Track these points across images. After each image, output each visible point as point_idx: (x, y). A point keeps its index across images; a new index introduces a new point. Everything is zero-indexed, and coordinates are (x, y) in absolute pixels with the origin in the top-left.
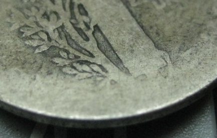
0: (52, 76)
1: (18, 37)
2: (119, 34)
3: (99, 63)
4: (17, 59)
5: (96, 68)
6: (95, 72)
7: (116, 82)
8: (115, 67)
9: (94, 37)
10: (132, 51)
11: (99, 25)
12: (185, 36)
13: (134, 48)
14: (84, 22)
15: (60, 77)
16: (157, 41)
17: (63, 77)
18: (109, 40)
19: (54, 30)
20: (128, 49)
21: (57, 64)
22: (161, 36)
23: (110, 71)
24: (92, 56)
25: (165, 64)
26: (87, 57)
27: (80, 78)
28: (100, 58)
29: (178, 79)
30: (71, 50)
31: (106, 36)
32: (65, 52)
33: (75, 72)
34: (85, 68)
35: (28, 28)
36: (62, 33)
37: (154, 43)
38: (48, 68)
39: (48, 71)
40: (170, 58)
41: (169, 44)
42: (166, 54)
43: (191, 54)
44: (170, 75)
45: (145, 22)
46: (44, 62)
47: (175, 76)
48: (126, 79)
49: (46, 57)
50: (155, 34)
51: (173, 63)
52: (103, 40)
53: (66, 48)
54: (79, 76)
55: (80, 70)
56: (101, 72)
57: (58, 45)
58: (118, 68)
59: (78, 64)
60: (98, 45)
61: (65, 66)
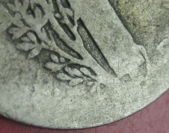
0: (48, 85)
1: (8, 40)
2: (101, 28)
3: (89, 66)
4: (13, 69)
5: (86, 72)
7: (105, 86)
8: (102, 69)
10: (115, 49)
11: (82, 19)
13: (116, 45)
14: (68, 16)
15: (55, 85)
17: (58, 86)
18: (94, 37)
19: (41, 30)
20: (110, 47)
21: (51, 70)
22: (138, 28)
23: (98, 74)
25: (143, 60)
27: (74, 84)
28: (88, 60)
29: (155, 76)
30: (62, 53)
31: (90, 31)
33: (68, 78)
34: (76, 72)
35: (16, 29)
36: (50, 32)
37: (133, 36)
38: (43, 75)
39: (44, 80)
40: (147, 53)
41: (145, 36)
42: (144, 49)
43: (164, 46)
44: (149, 73)
45: (122, 10)
46: (39, 69)
47: (152, 73)
48: (112, 81)
49: (39, 62)
50: (132, 25)
51: (150, 59)
52: (87, 37)
53: (56, 51)
54: (72, 83)
55: (72, 75)
56: (91, 76)
57: (48, 48)
58: (105, 69)
59: (70, 68)
60: (84, 44)
61: (58, 72)
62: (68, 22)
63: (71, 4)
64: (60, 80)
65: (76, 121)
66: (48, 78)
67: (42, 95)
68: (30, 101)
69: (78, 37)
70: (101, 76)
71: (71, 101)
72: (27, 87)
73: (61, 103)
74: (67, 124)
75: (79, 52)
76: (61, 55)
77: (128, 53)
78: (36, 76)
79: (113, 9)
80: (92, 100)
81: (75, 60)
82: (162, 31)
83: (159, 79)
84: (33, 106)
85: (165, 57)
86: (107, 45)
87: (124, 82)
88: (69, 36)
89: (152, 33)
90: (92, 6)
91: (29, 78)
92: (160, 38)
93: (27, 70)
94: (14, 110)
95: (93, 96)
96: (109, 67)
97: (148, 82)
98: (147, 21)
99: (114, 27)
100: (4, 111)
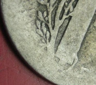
0: (30, 18)
2: (73, 31)
3: (52, 35)
6: (46, 36)
7: (47, 50)
8: (54, 43)
9: (64, 21)
10: (68, 44)
11: (72, 18)
12: (92, 61)
13: (70, 44)
14: (69, 9)
15: (31, 22)
16: (81, 51)
17: (32, 24)
20: (68, 41)
21: (38, 15)
22: (85, 51)
23: (51, 42)
24: (53, 28)
25: (71, 64)
26: (51, 26)
27: (38, 32)
28: (54, 33)
29: (67, 75)
30: (50, 16)
31: (69, 25)
32: (47, 14)
34: (45, 30)
36: (56, 4)
37: (80, 50)
38: (33, 13)
39: (31, 15)
40: (76, 64)
41: (84, 58)
42: (77, 60)
43: (85, 71)
44: (67, 71)
45: (88, 37)
46: (35, 9)
47: (68, 73)
48: (51, 53)
49: (38, 7)
50: (85, 47)
51: (74, 67)
52: (65, 26)
53: (49, 13)
54: (38, 31)
55: (42, 29)
56: (47, 39)
57: (48, 8)
58: (55, 45)
59: (44, 25)
60: (61, 26)
61: (39, 20)
62: (66, 11)
63: (76, 8)
64: (36, 23)
65: (20, 44)
66: (33, 16)
67: (23, 18)
68: (17, 13)
69: (62, 20)
70: (50, 45)
71: (29, 36)
72: (22, 7)
73: (25, 31)
74: (15, 41)
75: (55, 26)
76: (49, 16)
77: (70, 53)
78: (31, 10)
79: (86, 31)
80: (36, 47)
81: (50, 26)
82: (91, 65)
83: (67, 79)
84: (15, 16)
85: (80, 75)
86: (68, 38)
87: (54, 60)
88: (60, 16)
89: (87, 60)
90: (81, 20)
91: (27, 6)
92: (87, 66)
93: (31, 3)
94: (7, 7)
95: (38, 46)
96: (58, 47)
97: (62, 73)
98: (91, 54)
99: (78, 37)
100: (3, 2)
